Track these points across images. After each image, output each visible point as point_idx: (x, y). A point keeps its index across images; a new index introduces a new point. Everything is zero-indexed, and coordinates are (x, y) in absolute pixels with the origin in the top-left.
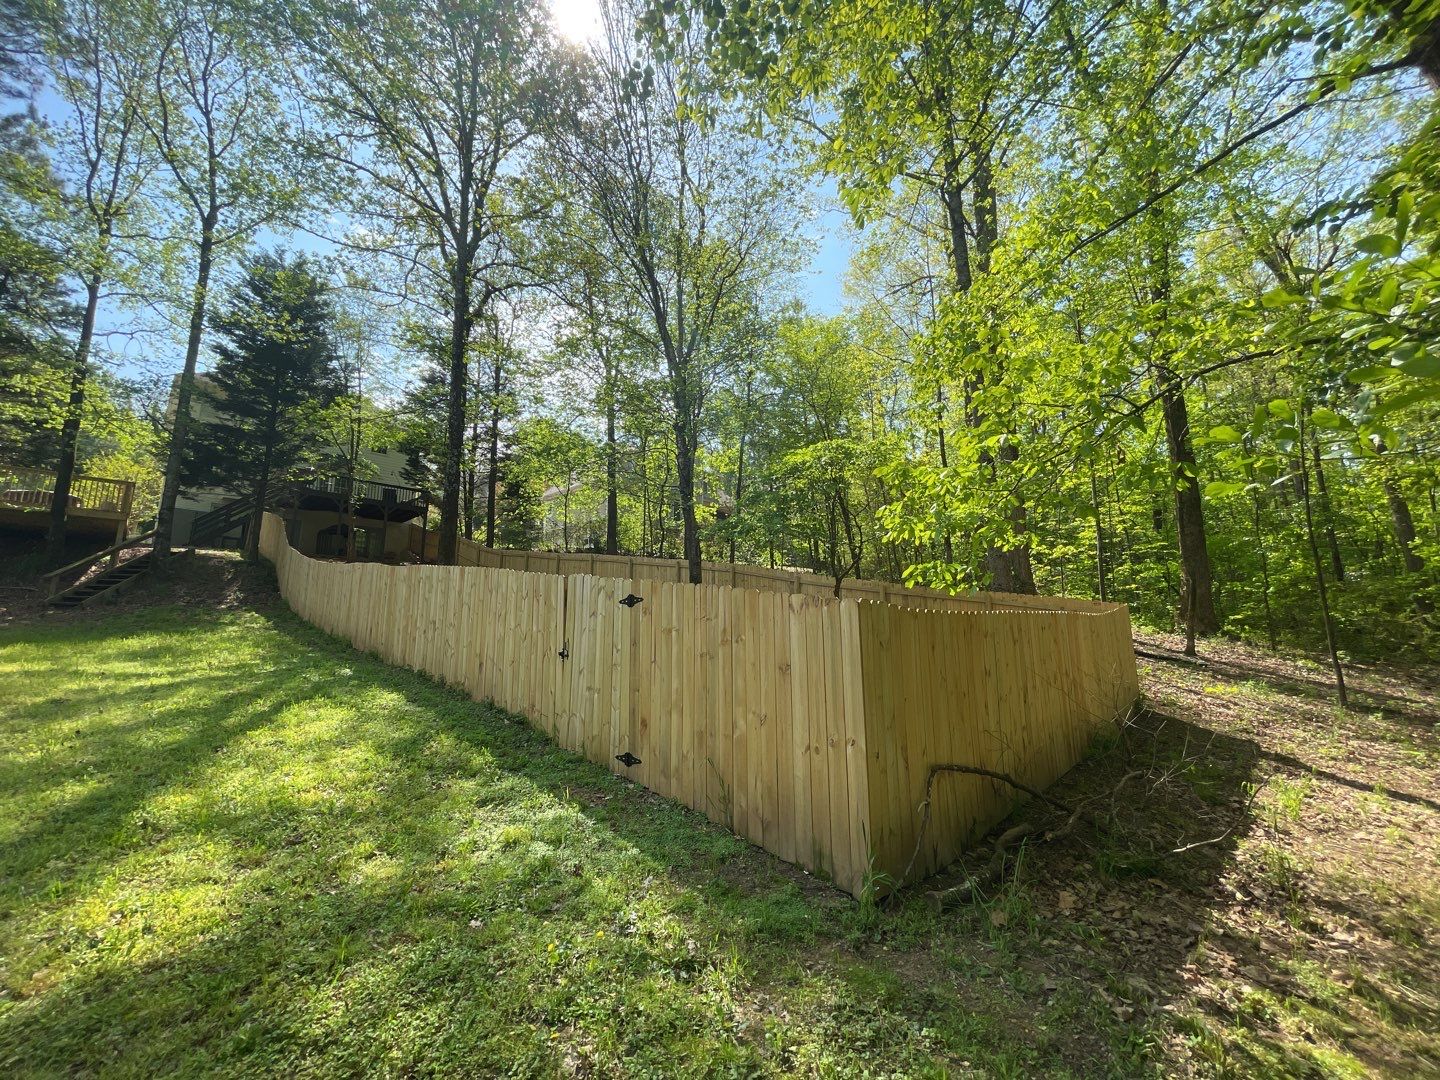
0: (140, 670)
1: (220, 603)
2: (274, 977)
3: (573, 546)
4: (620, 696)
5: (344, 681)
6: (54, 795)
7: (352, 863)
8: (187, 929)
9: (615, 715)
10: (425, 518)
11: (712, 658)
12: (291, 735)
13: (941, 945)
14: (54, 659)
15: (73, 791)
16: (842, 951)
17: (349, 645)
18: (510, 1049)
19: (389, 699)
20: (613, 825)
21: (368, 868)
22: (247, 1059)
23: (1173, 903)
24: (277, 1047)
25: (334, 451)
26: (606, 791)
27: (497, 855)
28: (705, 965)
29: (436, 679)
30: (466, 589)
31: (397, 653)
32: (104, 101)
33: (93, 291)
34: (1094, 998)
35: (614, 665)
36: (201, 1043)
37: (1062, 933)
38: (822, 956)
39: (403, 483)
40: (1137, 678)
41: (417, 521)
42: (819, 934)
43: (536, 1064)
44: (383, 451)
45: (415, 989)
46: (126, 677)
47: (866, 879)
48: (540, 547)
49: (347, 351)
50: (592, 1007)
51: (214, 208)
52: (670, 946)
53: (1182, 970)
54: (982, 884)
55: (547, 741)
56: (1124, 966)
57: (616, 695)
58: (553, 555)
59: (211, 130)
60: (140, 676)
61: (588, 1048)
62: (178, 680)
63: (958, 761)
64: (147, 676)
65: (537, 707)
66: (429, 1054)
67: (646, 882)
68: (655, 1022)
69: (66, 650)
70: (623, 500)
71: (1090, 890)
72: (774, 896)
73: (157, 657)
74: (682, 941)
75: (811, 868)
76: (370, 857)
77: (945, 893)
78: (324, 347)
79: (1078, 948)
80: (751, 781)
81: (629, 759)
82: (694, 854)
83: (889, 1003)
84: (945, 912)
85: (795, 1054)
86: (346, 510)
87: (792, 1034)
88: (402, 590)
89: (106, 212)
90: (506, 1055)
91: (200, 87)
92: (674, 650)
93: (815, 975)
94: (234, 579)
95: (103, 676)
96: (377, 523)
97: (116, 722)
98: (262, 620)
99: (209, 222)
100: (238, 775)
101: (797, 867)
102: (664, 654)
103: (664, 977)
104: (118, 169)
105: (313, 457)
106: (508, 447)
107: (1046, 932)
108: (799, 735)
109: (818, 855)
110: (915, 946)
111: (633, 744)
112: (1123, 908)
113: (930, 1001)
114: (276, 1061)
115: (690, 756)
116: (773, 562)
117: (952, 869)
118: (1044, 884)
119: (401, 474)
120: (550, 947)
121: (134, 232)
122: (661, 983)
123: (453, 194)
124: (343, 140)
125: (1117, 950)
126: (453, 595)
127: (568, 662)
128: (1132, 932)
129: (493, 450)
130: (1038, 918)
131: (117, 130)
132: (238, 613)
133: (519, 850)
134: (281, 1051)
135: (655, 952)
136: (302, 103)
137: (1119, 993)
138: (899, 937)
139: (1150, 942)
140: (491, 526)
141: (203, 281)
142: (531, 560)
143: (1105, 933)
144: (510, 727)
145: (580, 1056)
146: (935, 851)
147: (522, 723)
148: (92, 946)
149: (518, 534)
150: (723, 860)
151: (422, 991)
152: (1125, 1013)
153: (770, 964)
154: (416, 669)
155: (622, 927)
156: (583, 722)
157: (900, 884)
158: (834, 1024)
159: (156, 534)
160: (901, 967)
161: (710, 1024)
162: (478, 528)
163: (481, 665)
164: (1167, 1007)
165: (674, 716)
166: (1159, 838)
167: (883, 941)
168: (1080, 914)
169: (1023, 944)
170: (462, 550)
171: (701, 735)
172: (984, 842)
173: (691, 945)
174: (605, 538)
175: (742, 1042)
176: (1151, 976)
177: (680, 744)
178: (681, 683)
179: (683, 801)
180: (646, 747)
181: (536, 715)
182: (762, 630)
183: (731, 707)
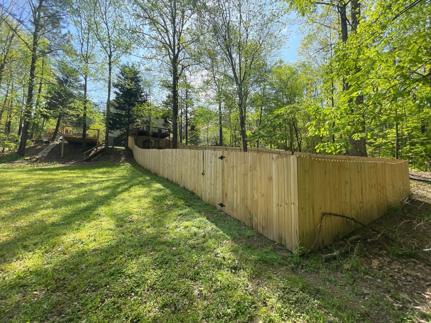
0: (101, 176)
1: (120, 160)
2: (121, 256)
3: (210, 144)
4: (219, 186)
5: (147, 181)
6: (79, 206)
7: (144, 228)
8: (103, 241)
9: (218, 192)
11: (246, 175)
12: (133, 194)
13: (324, 272)
14: (84, 173)
15: (83, 205)
16: (287, 270)
18: (179, 285)
19: (158, 186)
20: (216, 224)
21: (148, 230)
22: (112, 277)
23: (421, 269)
24: (120, 275)
25: (145, 119)
26: (215, 214)
27: (182, 230)
28: (240, 269)
29: (171, 180)
30: (177, 155)
31: (161, 174)
32: (83, 25)
33: (85, 79)
34: (385, 299)
35: (217, 177)
36: (102, 271)
37: (373, 274)
38: (280, 271)
39: (163, 127)
40: (410, 187)
42: (279, 263)
43: (186, 291)
44: (157, 118)
45: (156, 264)
46: (97, 178)
47: (297, 248)
48: (200, 145)
49: (146, 90)
50: (204, 277)
51: (111, 52)
52: (230, 262)
53: (425, 294)
54: (341, 254)
55: (199, 199)
56: (399, 289)
58: (204, 146)
59: (108, 29)
60: (101, 178)
61: (202, 289)
62: (109, 179)
63: (334, 211)
64: (102, 178)
65: (197, 189)
66: (158, 283)
67: (224, 242)
68: (223, 284)
69: (87, 171)
70: (224, 130)
71: (385, 260)
72: (265, 250)
73: (105, 173)
74: (234, 260)
75: (278, 242)
76: (149, 227)
77: (326, 255)
78: (140, 89)
79: (379, 280)
80: (259, 214)
81: (222, 205)
82: (240, 235)
83: (303, 289)
84: (326, 262)
85: (268, 301)
87: (267, 294)
89: (86, 57)
90: (178, 287)
91: (104, 17)
92: (235, 173)
93: (277, 277)
94: (123, 154)
95: (93, 177)
96: (157, 139)
97: (94, 189)
98: (130, 165)
99: (110, 57)
100: (119, 204)
101: (273, 242)
102: (232, 174)
103: (228, 270)
104: (88, 44)
105: (140, 121)
106: (191, 115)
107: (366, 273)
108: (275, 200)
109: (281, 239)
110: (314, 271)
111: (223, 201)
112: (399, 268)
113: (318, 291)
114: (119, 279)
115: (240, 205)
116: (271, 147)
117: (329, 248)
118: (365, 256)
119: (163, 125)
120: (194, 258)
121: (93, 62)
122: (226, 272)
123: (171, 38)
124: (141, 27)
125: (396, 283)
126: (174, 157)
127: (204, 176)
128: (402, 277)
129: (187, 117)
130: (363, 268)
131: (87, 33)
132: (125, 163)
133: (189, 229)
134: (121, 276)
135: (225, 263)
136: (130, 17)
137: (396, 299)
138: (308, 268)
139: (410, 281)
140: (187, 139)
141: (110, 73)
142: (198, 148)
143: (391, 276)
144: (189, 194)
145: (199, 290)
146: (323, 241)
147: (193, 193)
148: (82, 243)
149: (194, 141)
150: (249, 237)
151: (157, 265)
152: (398, 307)
153: (262, 271)
154: (166, 178)
155: (216, 254)
156: (209, 194)
157: (309, 250)
158: (282, 293)
159: (105, 143)
160: (308, 278)
161: (240, 287)
162: (183, 139)
163: (182, 177)
164: (417, 307)
165: (235, 193)
166: (416, 244)
167: (302, 268)
168: (380, 268)
169: (356, 276)
171: (243, 199)
172: (342, 239)
173: (237, 262)
174: (219, 141)
175: (250, 294)
176: (411, 294)
177: (237, 201)
178: (237, 183)
179: (238, 218)
180: (227, 202)
181: (196, 191)
182: (263, 166)
183: (252, 191)
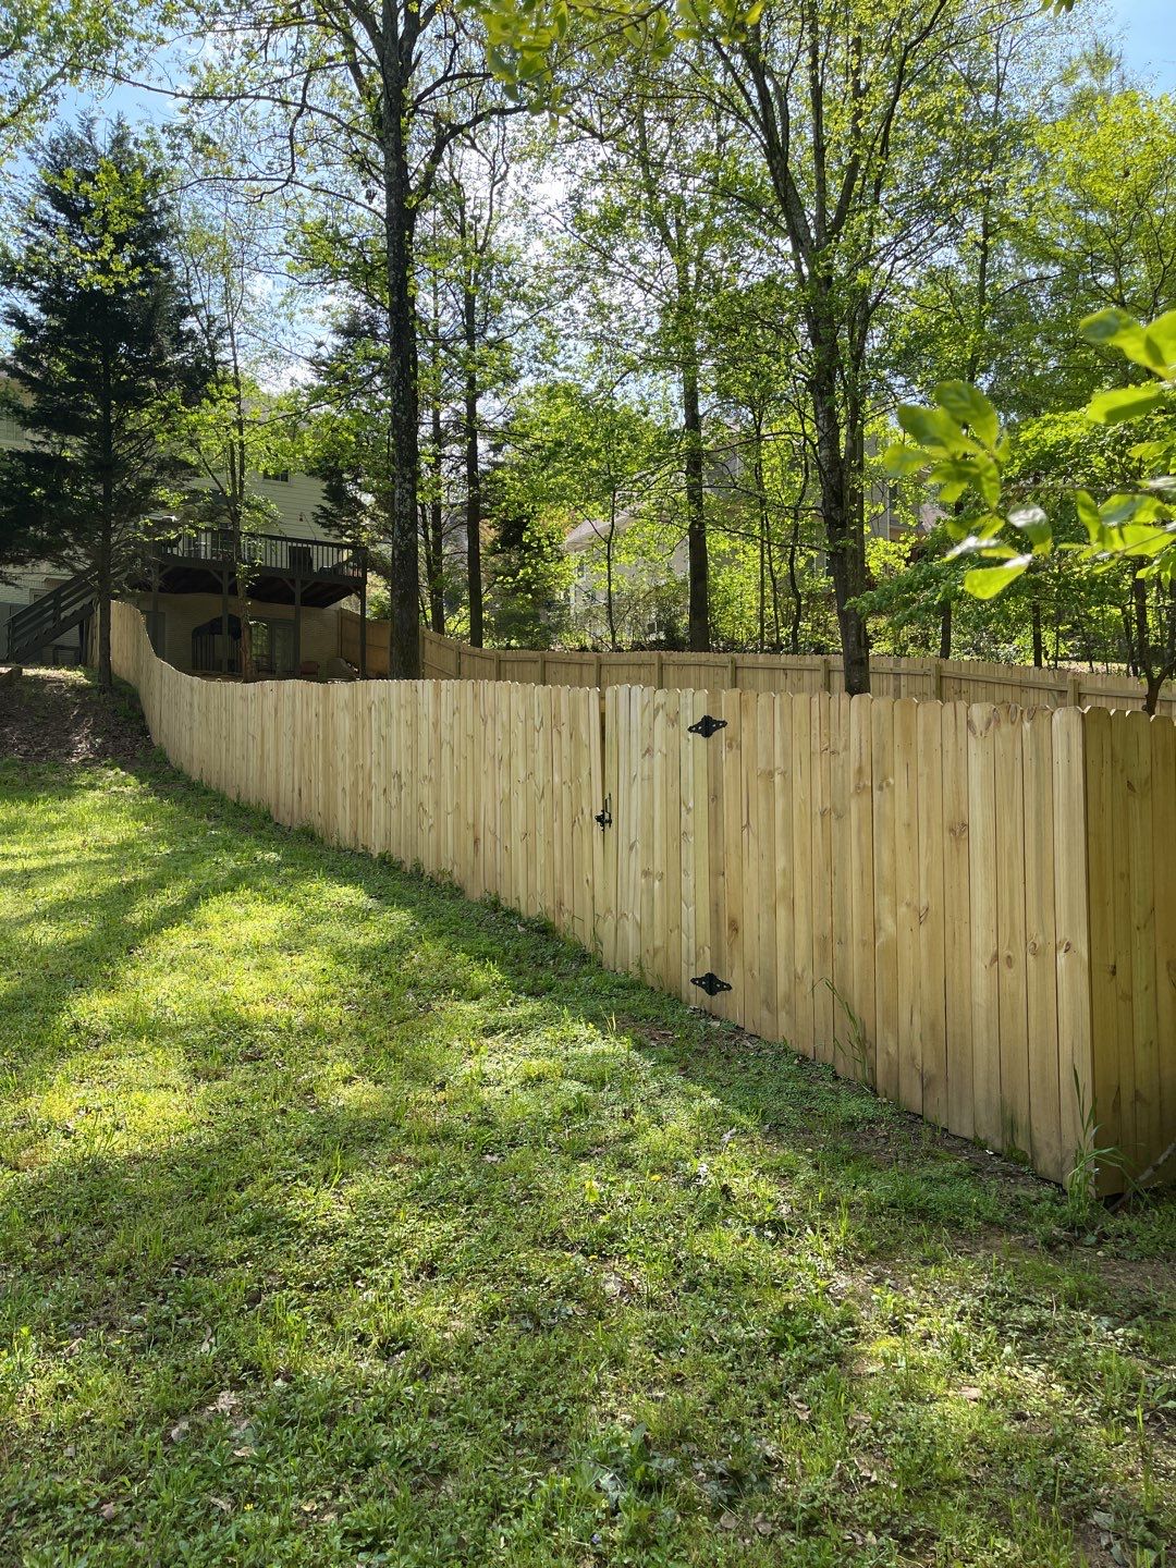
1: (69, 754)
4: (695, 883)
5: (272, 870)
7: (328, 1085)
9: (688, 913)
10: (363, 597)
11: (839, 817)
12: (218, 936)
16: (1024, 1245)
17: (268, 817)
20: (683, 1069)
21: (347, 1092)
25: (204, 484)
26: (674, 1027)
27: (515, 1092)
28: (801, 1229)
29: (408, 866)
30: (446, 719)
31: (343, 828)
35: (683, 834)
39: (320, 533)
41: (348, 604)
42: (989, 1223)
44: (283, 476)
47: (1081, 1156)
48: (563, 644)
50: (642, 1247)
52: (754, 1205)
55: (584, 958)
57: (688, 882)
58: (589, 656)
65: (567, 906)
67: (727, 1137)
68: (722, 1269)
70: (718, 542)
72: (926, 1172)
75: (998, 1145)
76: (349, 1080)
78: (170, 289)
80: (904, 1016)
81: (711, 984)
82: (807, 1115)
86: (233, 590)
88: (344, 723)
92: (780, 805)
94: (82, 715)
96: (285, 612)
98: (132, 780)
101: (977, 1144)
102: (762, 813)
105: (174, 499)
106: (496, 449)
108: (981, 939)
109: (1010, 1125)
111: (717, 959)
115: (808, 975)
119: (316, 517)
120: (588, 1187)
122: (738, 1237)
126: (425, 727)
127: (611, 831)
132: (99, 769)
133: (545, 1087)
135: (731, 1207)
138: (1127, 1242)
140: (476, 607)
142: (551, 668)
144: (527, 935)
147: (545, 930)
149: (523, 619)
150: (852, 1124)
153: (900, 1241)
154: (376, 852)
155: (687, 1179)
156: (640, 927)
160: (1118, 1274)
162: (454, 610)
163: (476, 841)
165: (782, 912)
167: (1099, 1245)
170: (430, 652)
171: (823, 941)
173: (785, 1208)
174: (686, 620)
177: (791, 958)
178: (791, 860)
179: (796, 1047)
180: (738, 963)
181: (566, 917)
182: (922, 767)
183: (871, 896)
